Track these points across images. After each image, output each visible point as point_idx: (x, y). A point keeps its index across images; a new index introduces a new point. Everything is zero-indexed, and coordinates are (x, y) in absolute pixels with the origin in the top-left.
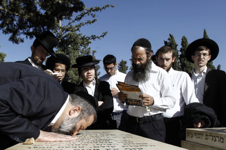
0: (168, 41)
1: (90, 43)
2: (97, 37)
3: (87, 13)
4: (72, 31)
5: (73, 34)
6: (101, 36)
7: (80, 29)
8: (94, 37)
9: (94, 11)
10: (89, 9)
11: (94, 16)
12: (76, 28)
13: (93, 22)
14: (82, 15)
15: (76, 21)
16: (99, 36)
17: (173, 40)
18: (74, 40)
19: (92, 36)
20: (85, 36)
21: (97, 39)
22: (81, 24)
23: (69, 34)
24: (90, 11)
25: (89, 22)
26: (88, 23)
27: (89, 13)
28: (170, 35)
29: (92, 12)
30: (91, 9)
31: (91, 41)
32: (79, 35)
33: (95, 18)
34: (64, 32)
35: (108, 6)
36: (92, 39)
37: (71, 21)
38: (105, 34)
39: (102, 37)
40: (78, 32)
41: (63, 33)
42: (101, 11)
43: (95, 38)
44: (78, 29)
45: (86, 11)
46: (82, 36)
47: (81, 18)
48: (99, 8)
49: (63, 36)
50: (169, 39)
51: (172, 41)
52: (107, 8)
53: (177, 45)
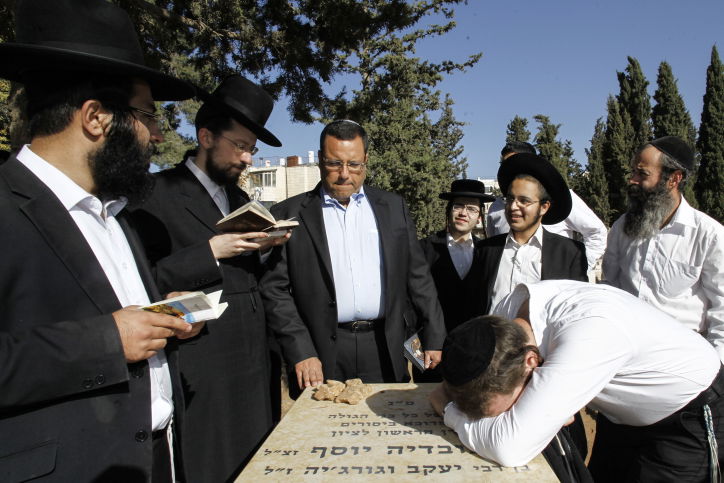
0: (627, 74)
1: (439, 79)
2: (457, 66)
3: (433, 6)
4: (394, 51)
5: (398, 60)
6: (465, 65)
7: (416, 46)
8: (449, 67)
11: (449, 15)
12: (406, 45)
13: (446, 30)
16: (461, 64)
17: (638, 71)
18: (401, 72)
19: (444, 64)
20: (426, 62)
21: (455, 71)
22: (416, 33)
23: (386, 60)
25: (436, 30)
26: (434, 31)
27: (437, 6)
28: (630, 60)
29: (444, 5)
31: (443, 74)
32: (412, 62)
33: (451, 20)
34: (376, 51)
36: (444, 70)
38: (476, 61)
39: (468, 67)
40: (408, 55)
41: (372, 55)
43: (452, 68)
44: (410, 48)
46: (421, 63)
49: (374, 62)
50: (628, 69)
51: (636, 73)
53: (647, 83)
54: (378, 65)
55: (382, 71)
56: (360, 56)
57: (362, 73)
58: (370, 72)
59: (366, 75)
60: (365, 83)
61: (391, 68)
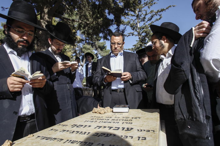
3: (155, 14)
4: (146, 28)
5: (147, 30)
9: (160, 12)
10: (156, 11)
11: (160, 16)
13: (160, 19)
14: (152, 17)
15: (149, 21)
24: (157, 13)
26: (156, 20)
27: (157, 14)
29: (159, 13)
30: (158, 11)
34: (141, 30)
35: (170, 6)
37: (145, 22)
42: (165, 11)
45: (154, 14)
47: (151, 19)
48: (163, 9)
49: (141, 32)
52: (170, 8)
54: (142, 33)
55: (144, 34)
56: (137, 32)
57: (138, 36)
58: (140, 35)
59: (139, 36)
60: (139, 38)
61: (146, 32)
